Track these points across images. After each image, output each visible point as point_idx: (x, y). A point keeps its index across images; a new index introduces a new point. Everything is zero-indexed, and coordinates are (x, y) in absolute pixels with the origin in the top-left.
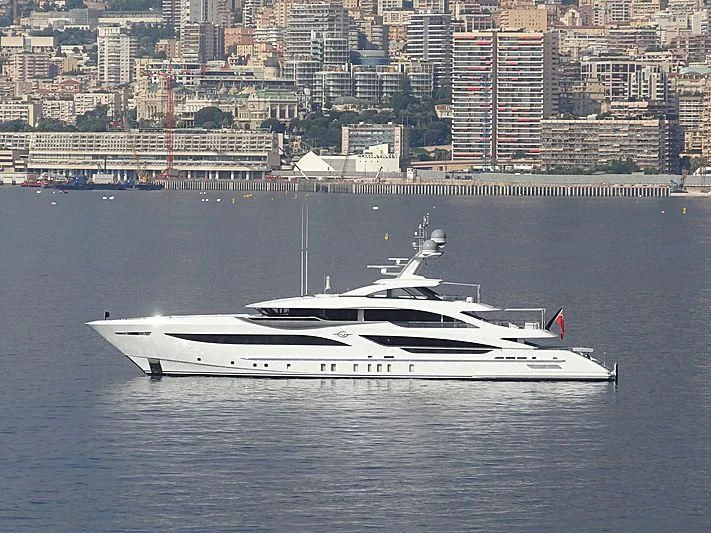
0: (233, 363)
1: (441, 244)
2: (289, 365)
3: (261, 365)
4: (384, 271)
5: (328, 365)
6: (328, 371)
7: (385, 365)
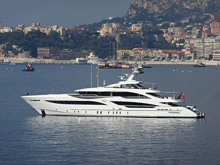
0: (67, 111)
1: (141, 69)
2: (86, 112)
3: (77, 112)
4: (122, 78)
5: (99, 112)
6: (99, 114)
7: (119, 112)
